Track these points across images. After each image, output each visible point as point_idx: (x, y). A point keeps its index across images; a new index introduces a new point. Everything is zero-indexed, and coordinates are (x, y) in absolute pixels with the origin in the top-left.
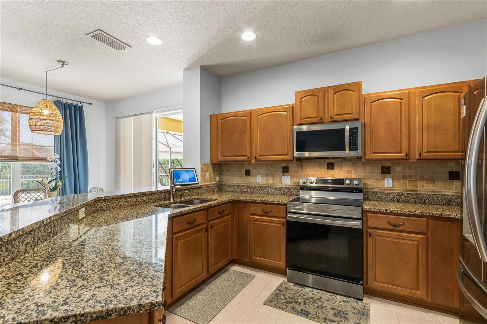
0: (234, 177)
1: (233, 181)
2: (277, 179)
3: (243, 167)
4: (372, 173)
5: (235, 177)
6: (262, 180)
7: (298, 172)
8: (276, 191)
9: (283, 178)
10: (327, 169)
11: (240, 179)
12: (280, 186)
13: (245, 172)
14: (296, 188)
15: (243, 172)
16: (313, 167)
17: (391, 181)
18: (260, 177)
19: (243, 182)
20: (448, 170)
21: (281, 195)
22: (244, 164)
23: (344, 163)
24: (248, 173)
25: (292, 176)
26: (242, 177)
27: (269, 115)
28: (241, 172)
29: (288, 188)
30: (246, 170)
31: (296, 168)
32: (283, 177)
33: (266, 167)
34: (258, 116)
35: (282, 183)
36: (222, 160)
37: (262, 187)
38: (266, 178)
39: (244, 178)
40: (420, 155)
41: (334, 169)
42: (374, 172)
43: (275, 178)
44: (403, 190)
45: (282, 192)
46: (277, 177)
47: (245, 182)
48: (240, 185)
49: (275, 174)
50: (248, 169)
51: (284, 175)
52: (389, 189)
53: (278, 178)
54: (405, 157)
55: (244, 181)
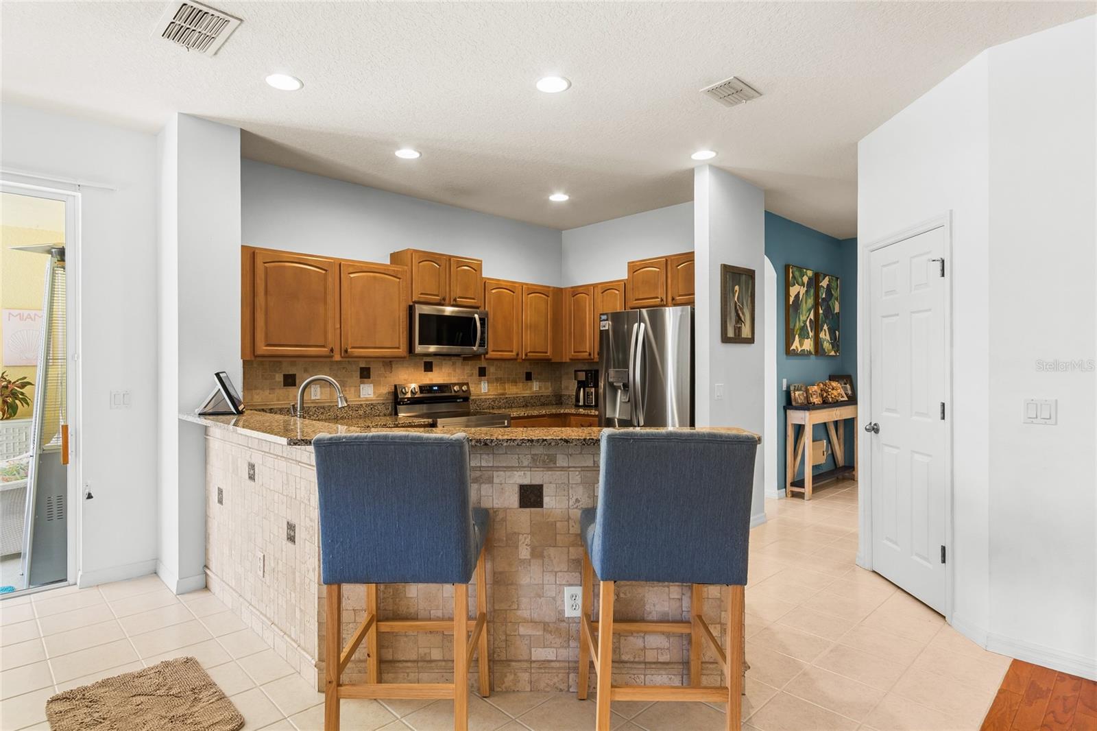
0: (254, 392)
1: (252, 400)
2: (350, 390)
3: (278, 369)
4: (471, 376)
5: (258, 391)
6: (321, 393)
7: (386, 377)
8: (351, 413)
9: (361, 388)
10: (425, 371)
11: (271, 395)
12: (357, 403)
13: (282, 380)
14: (383, 404)
15: (277, 379)
16: (407, 367)
17: (486, 385)
18: (319, 388)
19: (278, 400)
20: (525, 371)
21: (360, 418)
22: (280, 362)
23: (444, 362)
24: (290, 381)
25: (376, 384)
26: (277, 391)
27: (370, 276)
28: (274, 379)
29: (372, 404)
30: (284, 375)
31: (382, 369)
32: (362, 386)
33: (330, 369)
34: (349, 274)
35: (360, 396)
36: (266, 353)
37: (324, 408)
38: (329, 389)
39: (282, 392)
40: (526, 355)
41: (432, 371)
42: (473, 373)
43: (347, 389)
44: (496, 395)
45: (361, 412)
46: (350, 386)
47: (284, 400)
48: (272, 409)
49: (347, 381)
50: (290, 373)
51: (363, 383)
52: (486, 394)
53: (353, 389)
54: (515, 357)
55: (281, 398)
